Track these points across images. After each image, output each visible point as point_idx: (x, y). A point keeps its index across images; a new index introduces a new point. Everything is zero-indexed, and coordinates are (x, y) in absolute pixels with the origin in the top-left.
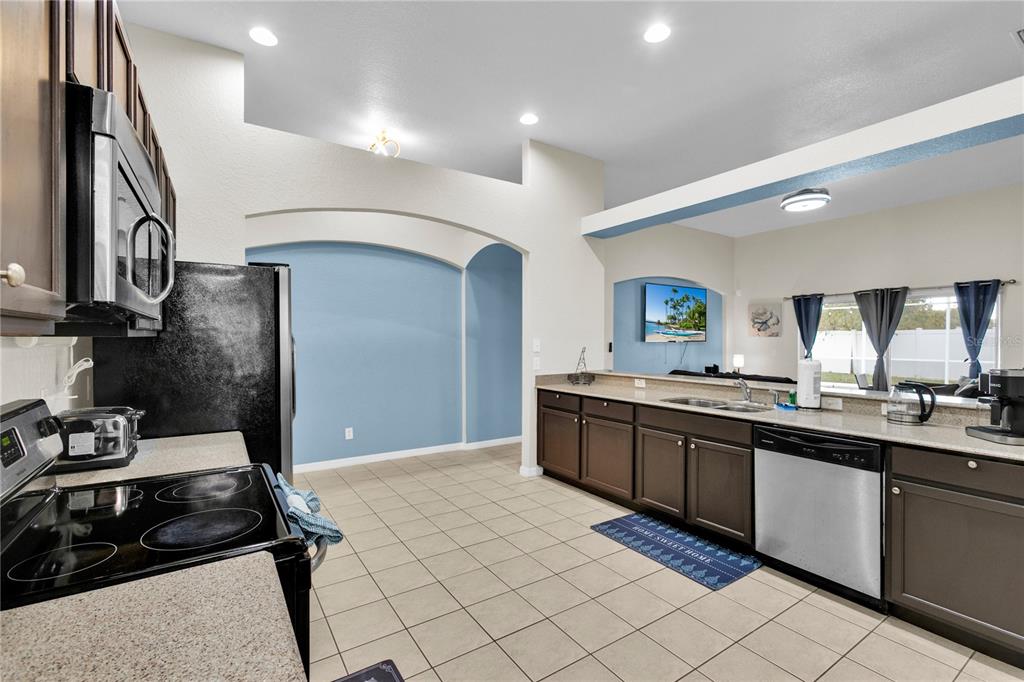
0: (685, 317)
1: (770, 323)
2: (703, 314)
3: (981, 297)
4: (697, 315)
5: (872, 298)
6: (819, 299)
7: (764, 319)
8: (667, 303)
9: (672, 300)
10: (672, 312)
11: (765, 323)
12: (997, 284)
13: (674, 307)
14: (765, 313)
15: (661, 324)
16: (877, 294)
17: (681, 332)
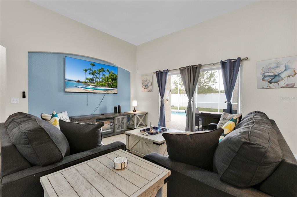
0: (101, 80)
1: (148, 85)
2: (115, 79)
3: (232, 69)
4: (110, 80)
5: (186, 70)
6: (166, 72)
7: (146, 83)
8: (86, 71)
9: (90, 69)
10: (91, 76)
11: (147, 85)
12: (240, 60)
13: (93, 74)
14: (147, 80)
15: (81, 82)
16: (188, 69)
17: (98, 88)
